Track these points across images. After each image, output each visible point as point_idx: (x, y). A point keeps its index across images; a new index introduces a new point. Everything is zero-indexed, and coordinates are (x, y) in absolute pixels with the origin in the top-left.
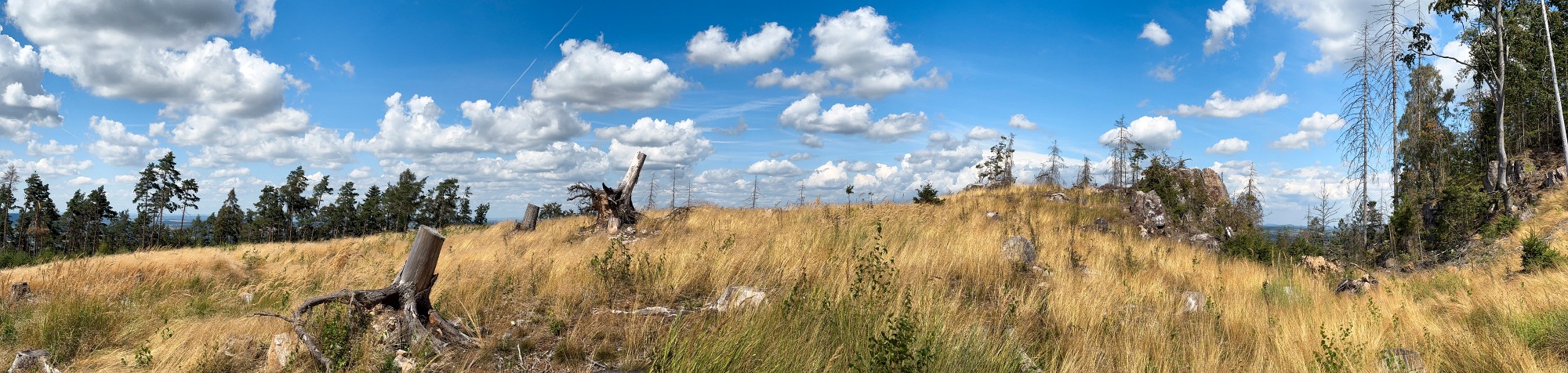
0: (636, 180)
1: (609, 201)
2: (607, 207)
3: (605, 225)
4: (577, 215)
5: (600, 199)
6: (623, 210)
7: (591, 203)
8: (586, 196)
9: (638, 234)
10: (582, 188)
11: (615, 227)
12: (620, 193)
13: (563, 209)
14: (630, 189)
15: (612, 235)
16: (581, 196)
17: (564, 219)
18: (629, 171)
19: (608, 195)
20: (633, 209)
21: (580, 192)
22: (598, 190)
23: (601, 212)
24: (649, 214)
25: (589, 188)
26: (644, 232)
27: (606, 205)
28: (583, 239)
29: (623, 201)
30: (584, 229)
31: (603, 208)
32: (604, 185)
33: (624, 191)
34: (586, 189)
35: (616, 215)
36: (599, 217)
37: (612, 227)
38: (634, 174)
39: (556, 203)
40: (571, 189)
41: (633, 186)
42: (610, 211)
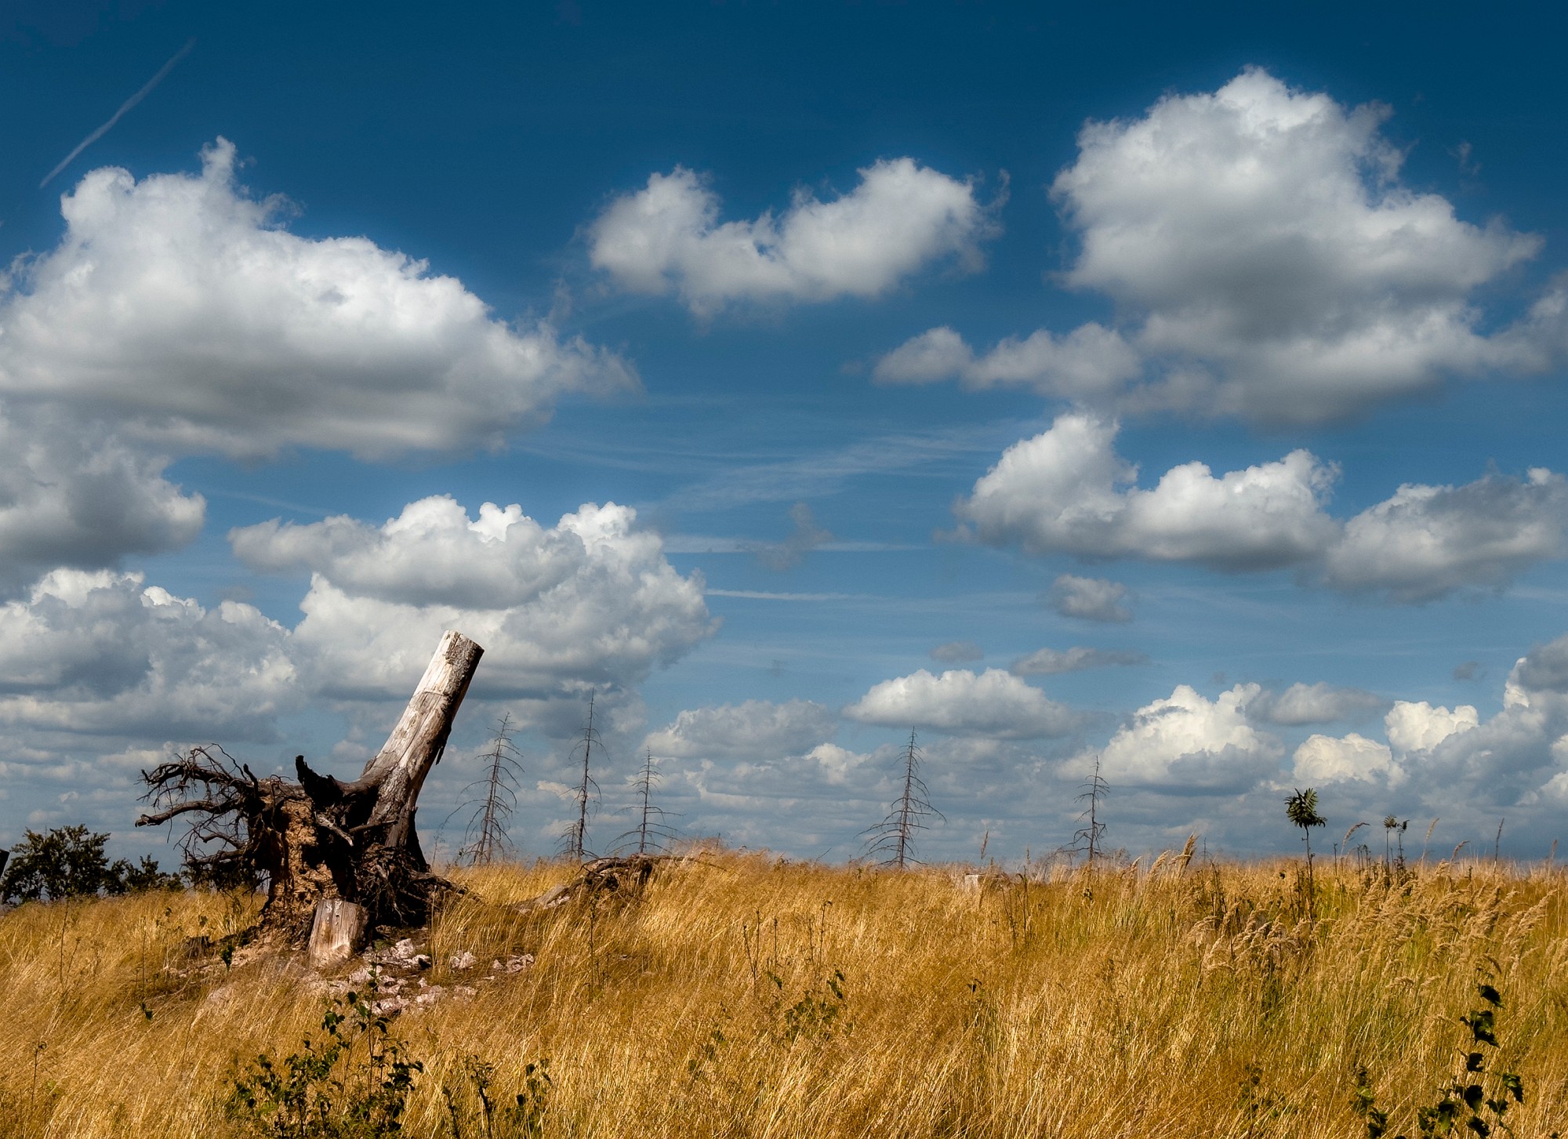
0: (437, 743)
1: (321, 832)
2: (311, 856)
3: (300, 933)
4: (175, 886)
5: (282, 821)
6: (378, 869)
7: (244, 838)
8: (223, 809)
9: (438, 970)
10: (205, 776)
11: (343, 942)
12: (369, 795)
13: (112, 854)
14: (413, 784)
15: (327, 973)
16: (198, 807)
17: (118, 903)
18: (411, 712)
19: (319, 807)
20: (423, 867)
21: (198, 792)
22: (277, 785)
23: (281, 874)
24: (487, 885)
25: (237, 775)
26: (465, 959)
27: (306, 849)
28: (195, 992)
29: (380, 832)
30: (202, 947)
31: (295, 859)
32: (300, 761)
33: (387, 790)
34: (224, 779)
35: (347, 890)
36: (272, 896)
37: (329, 939)
38: (429, 722)
39: (82, 831)
40: (160, 777)
41: (423, 771)
42: (324, 873)
